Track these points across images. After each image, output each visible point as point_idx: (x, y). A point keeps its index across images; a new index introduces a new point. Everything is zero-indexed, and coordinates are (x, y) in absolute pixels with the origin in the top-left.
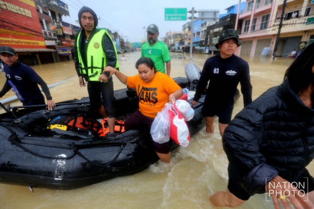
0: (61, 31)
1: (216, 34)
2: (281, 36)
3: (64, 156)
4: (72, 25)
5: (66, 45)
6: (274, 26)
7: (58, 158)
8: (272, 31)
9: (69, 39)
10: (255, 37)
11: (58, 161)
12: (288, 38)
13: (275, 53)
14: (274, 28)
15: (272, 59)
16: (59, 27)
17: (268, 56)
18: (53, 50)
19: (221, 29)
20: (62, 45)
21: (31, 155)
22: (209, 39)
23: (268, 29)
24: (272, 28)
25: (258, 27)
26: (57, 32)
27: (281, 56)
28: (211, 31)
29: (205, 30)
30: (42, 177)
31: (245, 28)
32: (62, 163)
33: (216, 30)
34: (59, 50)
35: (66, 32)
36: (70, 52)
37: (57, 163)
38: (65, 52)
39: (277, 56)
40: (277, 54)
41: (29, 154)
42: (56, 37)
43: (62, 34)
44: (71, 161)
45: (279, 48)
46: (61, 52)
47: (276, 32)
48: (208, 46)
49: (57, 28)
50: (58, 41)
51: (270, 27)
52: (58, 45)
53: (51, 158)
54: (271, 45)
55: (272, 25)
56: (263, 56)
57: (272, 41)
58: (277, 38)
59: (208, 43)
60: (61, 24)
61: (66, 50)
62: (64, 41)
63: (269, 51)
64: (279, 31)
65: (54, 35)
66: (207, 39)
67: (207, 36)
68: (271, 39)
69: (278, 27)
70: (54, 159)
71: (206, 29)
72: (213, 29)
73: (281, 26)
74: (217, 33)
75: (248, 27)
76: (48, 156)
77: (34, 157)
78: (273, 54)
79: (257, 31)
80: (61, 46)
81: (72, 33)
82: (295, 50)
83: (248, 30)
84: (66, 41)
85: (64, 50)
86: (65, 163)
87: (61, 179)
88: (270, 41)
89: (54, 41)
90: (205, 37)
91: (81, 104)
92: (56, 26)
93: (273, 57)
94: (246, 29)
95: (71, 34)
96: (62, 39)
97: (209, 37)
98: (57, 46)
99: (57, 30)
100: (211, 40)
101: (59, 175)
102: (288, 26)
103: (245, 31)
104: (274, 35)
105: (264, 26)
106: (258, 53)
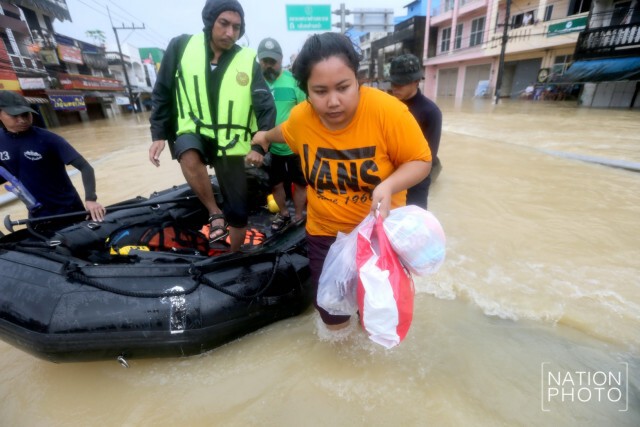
0: (55, 55)
1: (389, 57)
2: (507, 60)
3: (179, 289)
4: (79, 42)
5: (70, 88)
6: (493, 39)
7: (169, 295)
8: (490, 49)
9: (76, 73)
10: (461, 62)
11: (172, 299)
12: (518, 62)
13: (499, 91)
14: (495, 43)
15: (494, 103)
16: (49, 47)
17: (486, 97)
18: (40, 100)
19: (399, 46)
20: (62, 87)
21: (117, 295)
22: (376, 67)
23: (484, 46)
24: (490, 45)
25: (465, 42)
26: (45, 59)
27: (508, 97)
28: (380, 51)
29: (368, 50)
30: (145, 333)
31: (443, 43)
32: (180, 301)
33: (390, 48)
34: (56, 98)
35: (66, 58)
36: (84, 104)
37: (171, 303)
38: (70, 104)
39: (502, 97)
40: (503, 92)
41: (112, 296)
42: (44, 71)
43: (58, 63)
44: (195, 296)
45: (505, 82)
46: (60, 104)
47: (497, 51)
48: (376, 81)
49: (43, 49)
50: (50, 79)
51: (487, 42)
52: (51, 88)
53: (156, 296)
54: (491, 75)
55: (490, 39)
56: (477, 97)
57: (492, 69)
58: (500, 63)
59: (376, 76)
60: (53, 40)
61: (72, 100)
62: (65, 79)
63: (488, 88)
64: (503, 50)
65: (40, 64)
66: (372, 66)
67: (373, 61)
68: (490, 65)
69: (501, 41)
70: (162, 296)
71: (369, 46)
72: (383, 47)
73: (505, 39)
74: (392, 54)
75: (449, 42)
76: (150, 292)
77: (123, 298)
78: (496, 94)
79: (466, 49)
80: (58, 90)
81: (83, 60)
82: (531, 84)
83: (448, 49)
84: (70, 78)
85: (66, 100)
86: (184, 301)
87: (182, 331)
88: (489, 69)
89: (41, 80)
90: (369, 62)
91: (155, 205)
92: (41, 45)
93: (495, 98)
94: (445, 46)
95: (80, 62)
96: (60, 74)
97: (376, 62)
98: (48, 90)
99: (45, 53)
100: (381, 69)
101: (177, 325)
102: (518, 39)
103: (443, 50)
104: (495, 57)
105: (477, 40)
106: (469, 92)
